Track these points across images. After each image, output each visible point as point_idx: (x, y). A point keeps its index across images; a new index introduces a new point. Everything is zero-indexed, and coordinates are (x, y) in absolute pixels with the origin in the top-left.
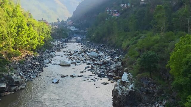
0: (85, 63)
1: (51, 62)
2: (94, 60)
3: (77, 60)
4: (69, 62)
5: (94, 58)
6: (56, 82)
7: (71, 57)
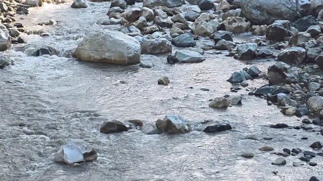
0: (223, 48)
1: (21, 41)
2: (277, 36)
3: (176, 28)
4: (131, 41)
5: (279, 23)
6: (81, 158)
7: (137, 14)
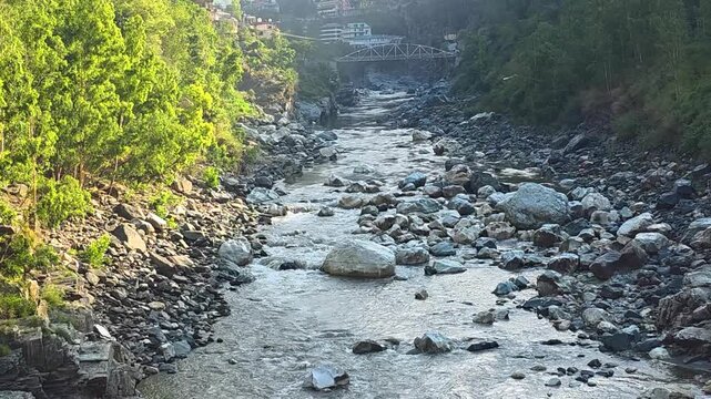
0: (486, 256)
1: (264, 254)
2: (545, 242)
3: (434, 236)
4: (384, 251)
5: (547, 227)
6: (332, 383)
7: (390, 222)
